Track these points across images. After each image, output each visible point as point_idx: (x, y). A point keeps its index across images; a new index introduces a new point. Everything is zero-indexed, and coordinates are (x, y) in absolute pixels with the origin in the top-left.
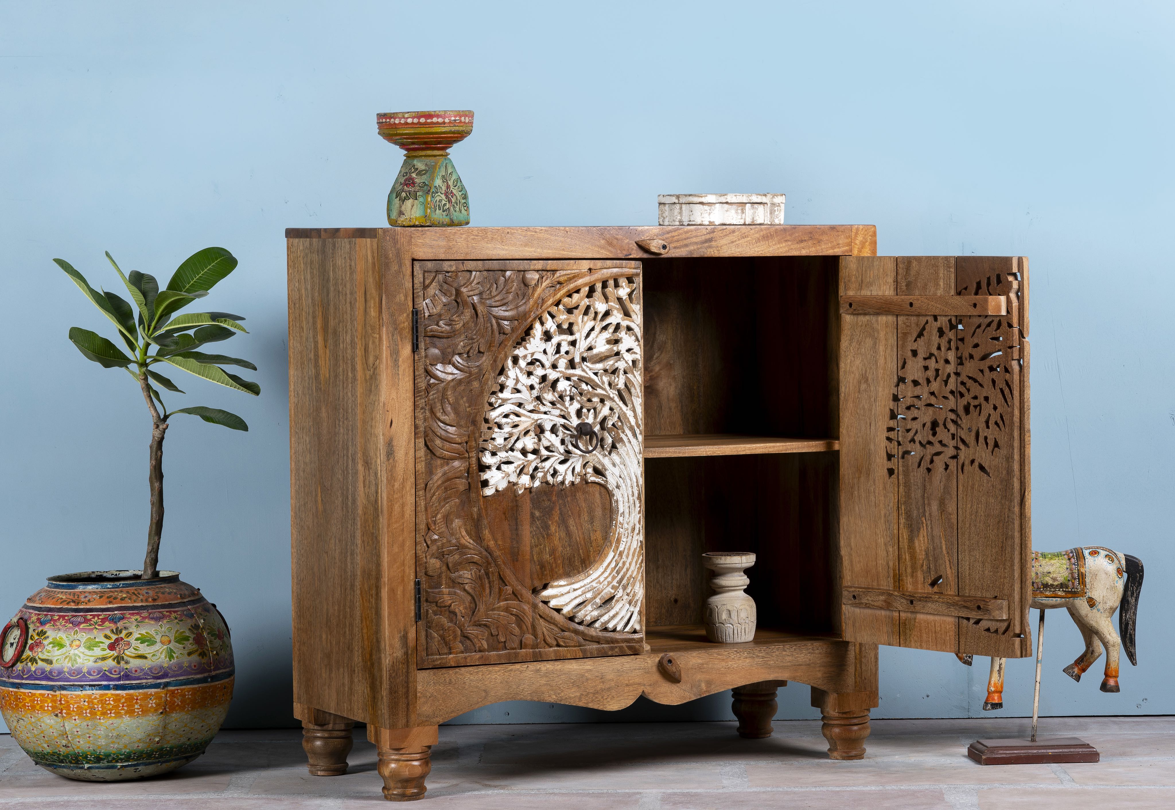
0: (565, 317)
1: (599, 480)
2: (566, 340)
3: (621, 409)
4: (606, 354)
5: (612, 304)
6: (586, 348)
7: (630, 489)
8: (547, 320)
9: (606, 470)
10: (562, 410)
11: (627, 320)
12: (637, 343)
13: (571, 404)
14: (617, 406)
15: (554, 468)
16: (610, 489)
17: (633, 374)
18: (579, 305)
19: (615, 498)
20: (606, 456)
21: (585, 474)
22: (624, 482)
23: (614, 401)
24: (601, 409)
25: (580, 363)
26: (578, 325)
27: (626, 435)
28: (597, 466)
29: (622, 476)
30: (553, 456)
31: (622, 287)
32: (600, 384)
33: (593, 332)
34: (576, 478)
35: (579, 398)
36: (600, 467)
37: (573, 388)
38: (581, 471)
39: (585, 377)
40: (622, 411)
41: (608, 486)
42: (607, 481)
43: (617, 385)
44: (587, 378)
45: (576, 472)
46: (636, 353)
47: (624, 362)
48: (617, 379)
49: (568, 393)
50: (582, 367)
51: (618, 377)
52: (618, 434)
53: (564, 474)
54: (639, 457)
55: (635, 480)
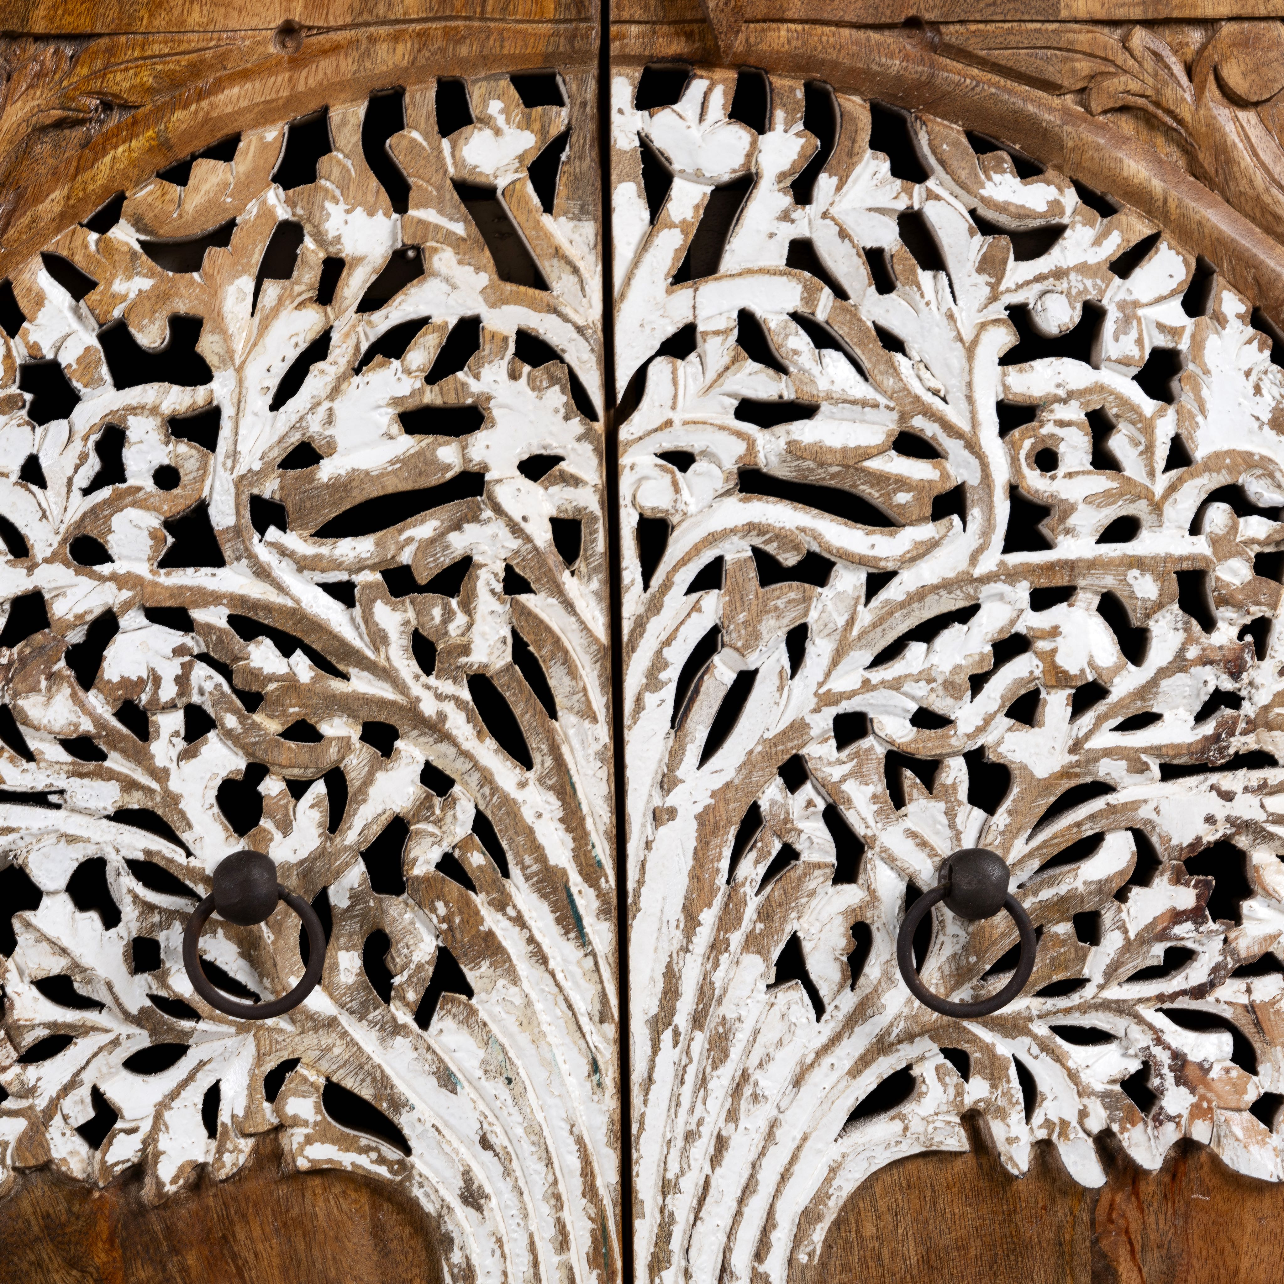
0: (143, 283)
1: (365, 1162)
2: (154, 411)
3: (487, 779)
4: (394, 485)
5: (429, 215)
6: (278, 454)
7: (546, 1209)
8: (40, 301)
9: (398, 1104)
10: (129, 785)
11: (517, 300)
12: (576, 425)
13: (186, 755)
14: (462, 765)
15: (97, 1096)
16: (429, 1207)
17: (558, 591)
18: (232, 224)
19: (456, 1257)
20: (397, 1029)
21: (279, 1128)
22: (507, 1172)
23: (446, 737)
24: (368, 781)
25: (237, 531)
26: (221, 330)
27: (519, 921)
28: (349, 1083)
29: (498, 1140)
30: (86, 1030)
31: (487, 121)
32: (358, 643)
33: (316, 368)
34: (220, 1151)
35: (231, 721)
36: (366, 1093)
37: (201, 671)
38: (249, 1112)
39: (268, 608)
40: (495, 789)
41: (417, 1192)
42: (404, 1168)
43: (466, 650)
44: (282, 610)
45: (224, 1117)
46: (575, 481)
47: (498, 528)
48: (461, 619)
49: (168, 692)
50: (251, 556)
51: (467, 607)
52: (473, 917)
53: (146, 1127)
54: (594, 1039)
55: (574, 1163)
